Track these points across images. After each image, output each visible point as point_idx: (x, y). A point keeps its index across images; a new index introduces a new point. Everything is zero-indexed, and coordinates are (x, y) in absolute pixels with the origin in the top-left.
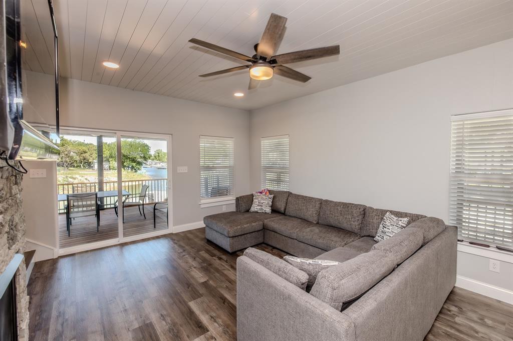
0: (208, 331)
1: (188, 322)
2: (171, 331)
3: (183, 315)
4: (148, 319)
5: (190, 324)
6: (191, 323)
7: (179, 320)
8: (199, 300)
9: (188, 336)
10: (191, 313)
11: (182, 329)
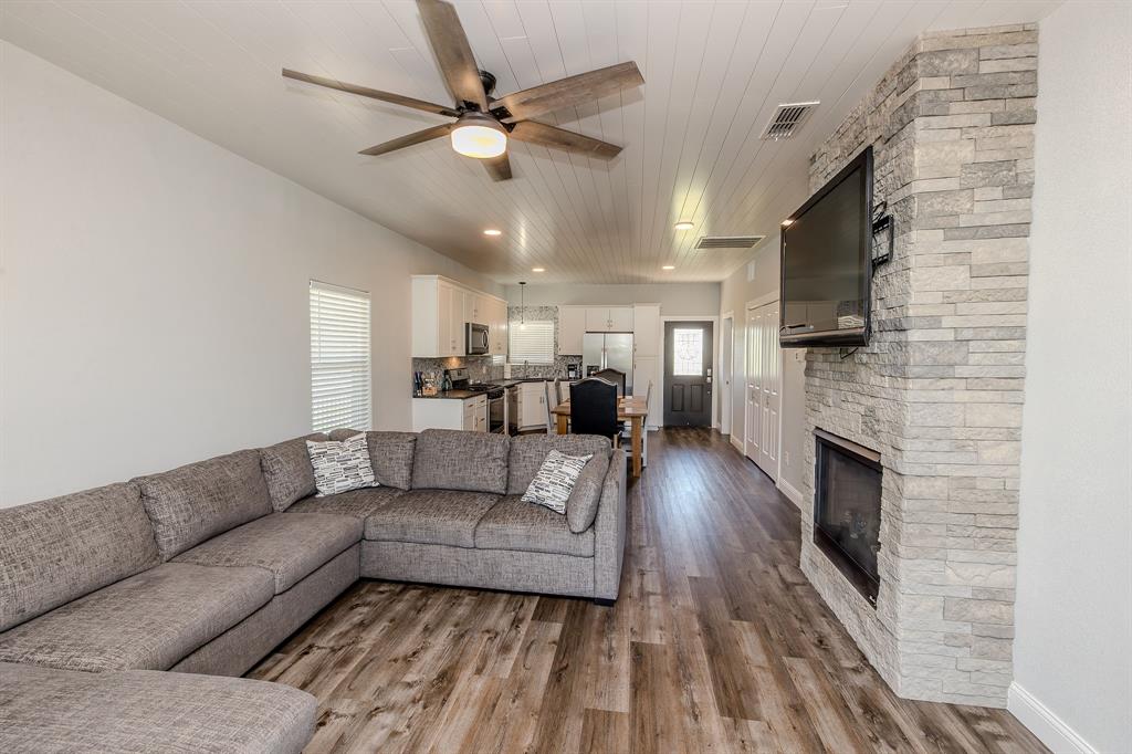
0: (633, 643)
1: (653, 673)
2: (687, 675)
3: (653, 694)
4: (727, 728)
5: (653, 669)
6: (650, 667)
7: (668, 686)
8: (602, 705)
9: (665, 653)
10: (636, 687)
11: (669, 668)
